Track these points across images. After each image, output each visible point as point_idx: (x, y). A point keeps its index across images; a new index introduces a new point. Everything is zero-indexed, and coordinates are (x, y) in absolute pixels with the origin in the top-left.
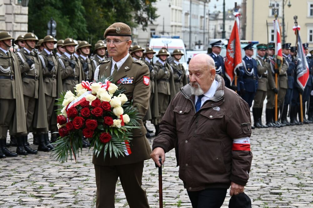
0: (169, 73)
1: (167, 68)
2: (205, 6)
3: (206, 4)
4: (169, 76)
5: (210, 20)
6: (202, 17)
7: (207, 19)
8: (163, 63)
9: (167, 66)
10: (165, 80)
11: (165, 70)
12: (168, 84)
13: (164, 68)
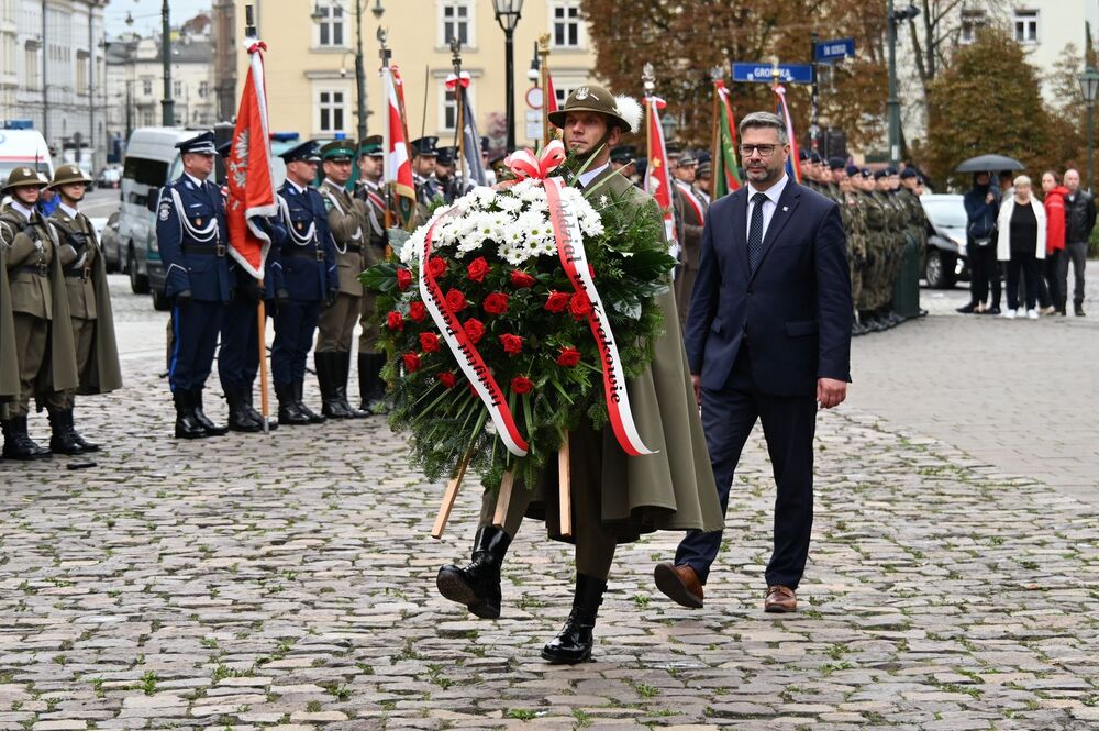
0: (47, 245)
1: (40, 230)
2: (91, 17)
3: (96, 11)
4: (48, 255)
5: (108, 63)
6: (82, 55)
7: (99, 59)
8: (27, 214)
9: (41, 223)
10: (34, 269)
11: (35, 236)
12: (44, 281)
13: (29, 229)
